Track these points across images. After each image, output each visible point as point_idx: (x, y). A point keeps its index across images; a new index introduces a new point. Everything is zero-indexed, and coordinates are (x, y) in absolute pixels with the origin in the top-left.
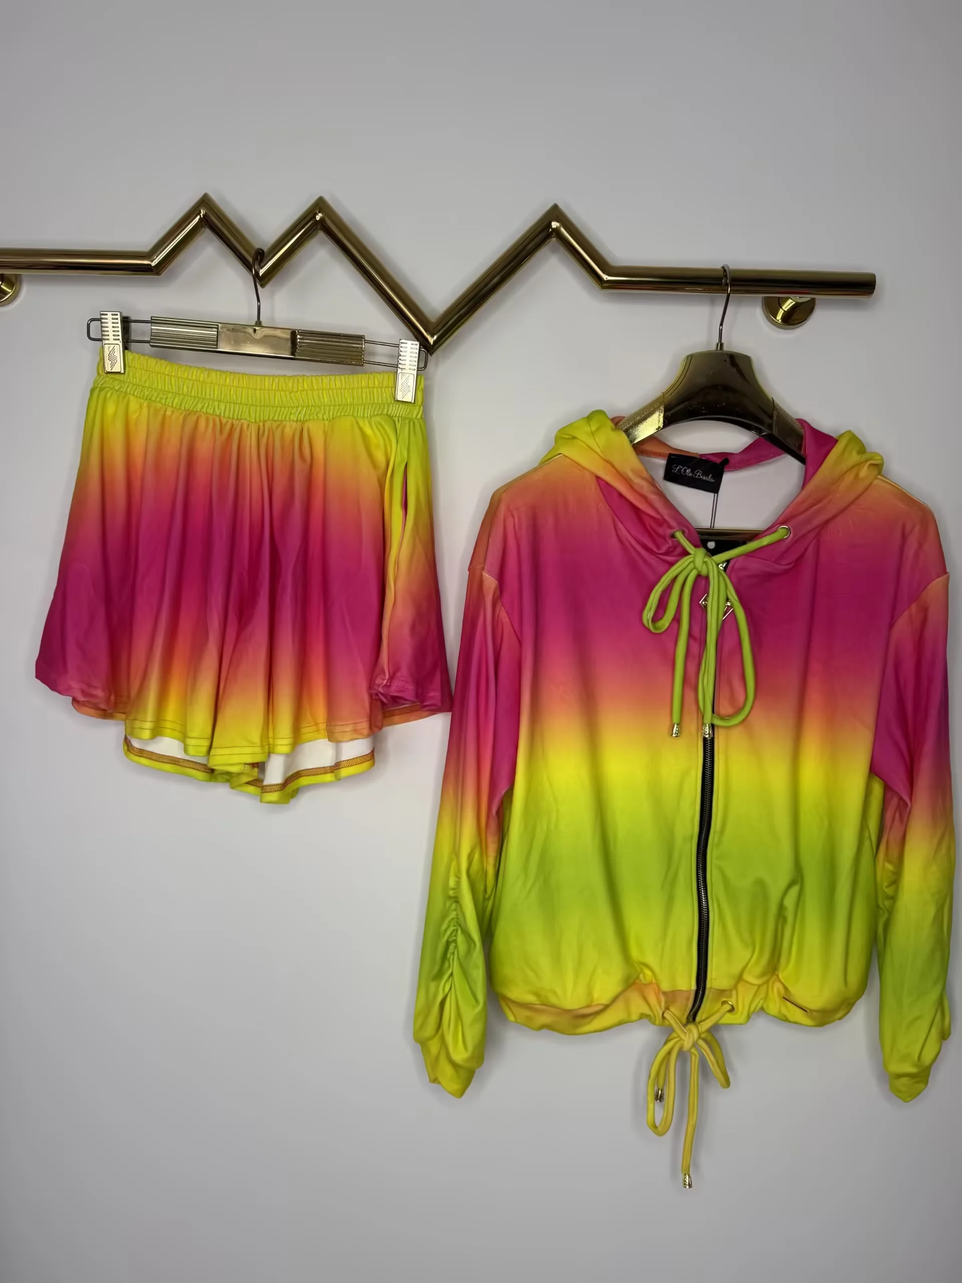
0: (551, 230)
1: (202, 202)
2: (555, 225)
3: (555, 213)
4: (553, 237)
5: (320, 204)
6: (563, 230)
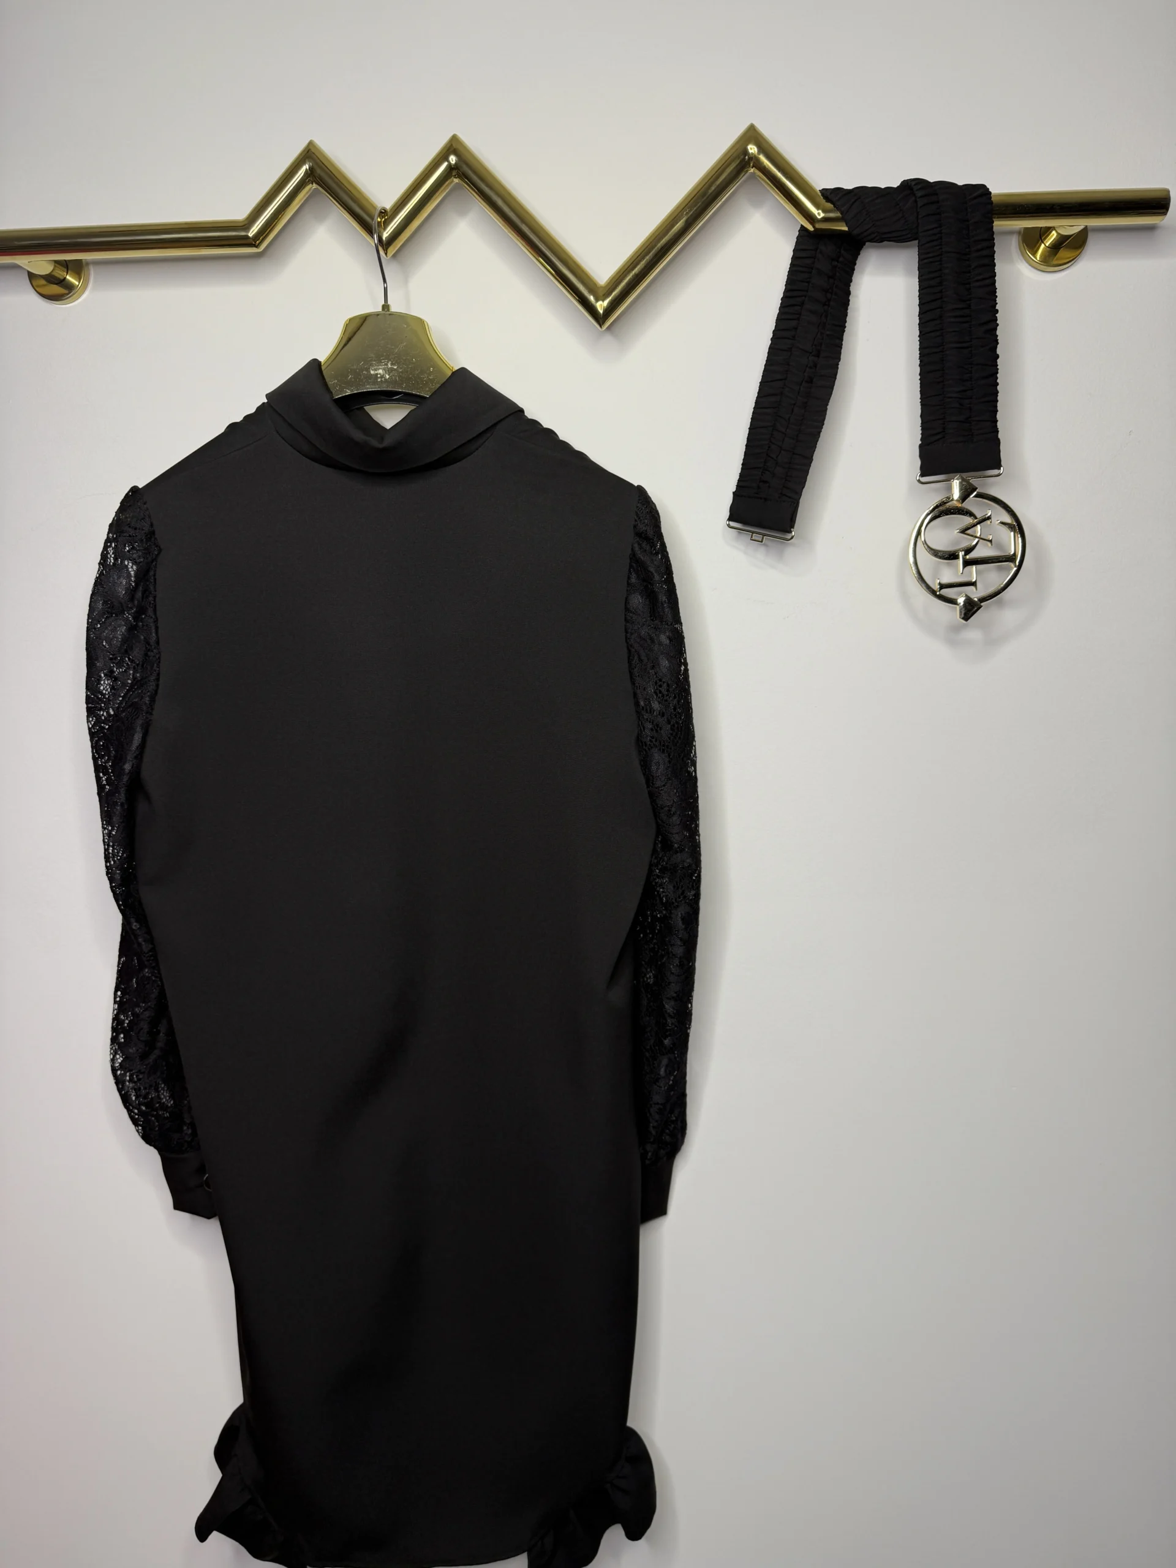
0: (747, 157)
1: (308, 152)
2: (752, 149)
3: (752, 134)
4: (752, 168)
5: (453, 146)
6: (762, 158)
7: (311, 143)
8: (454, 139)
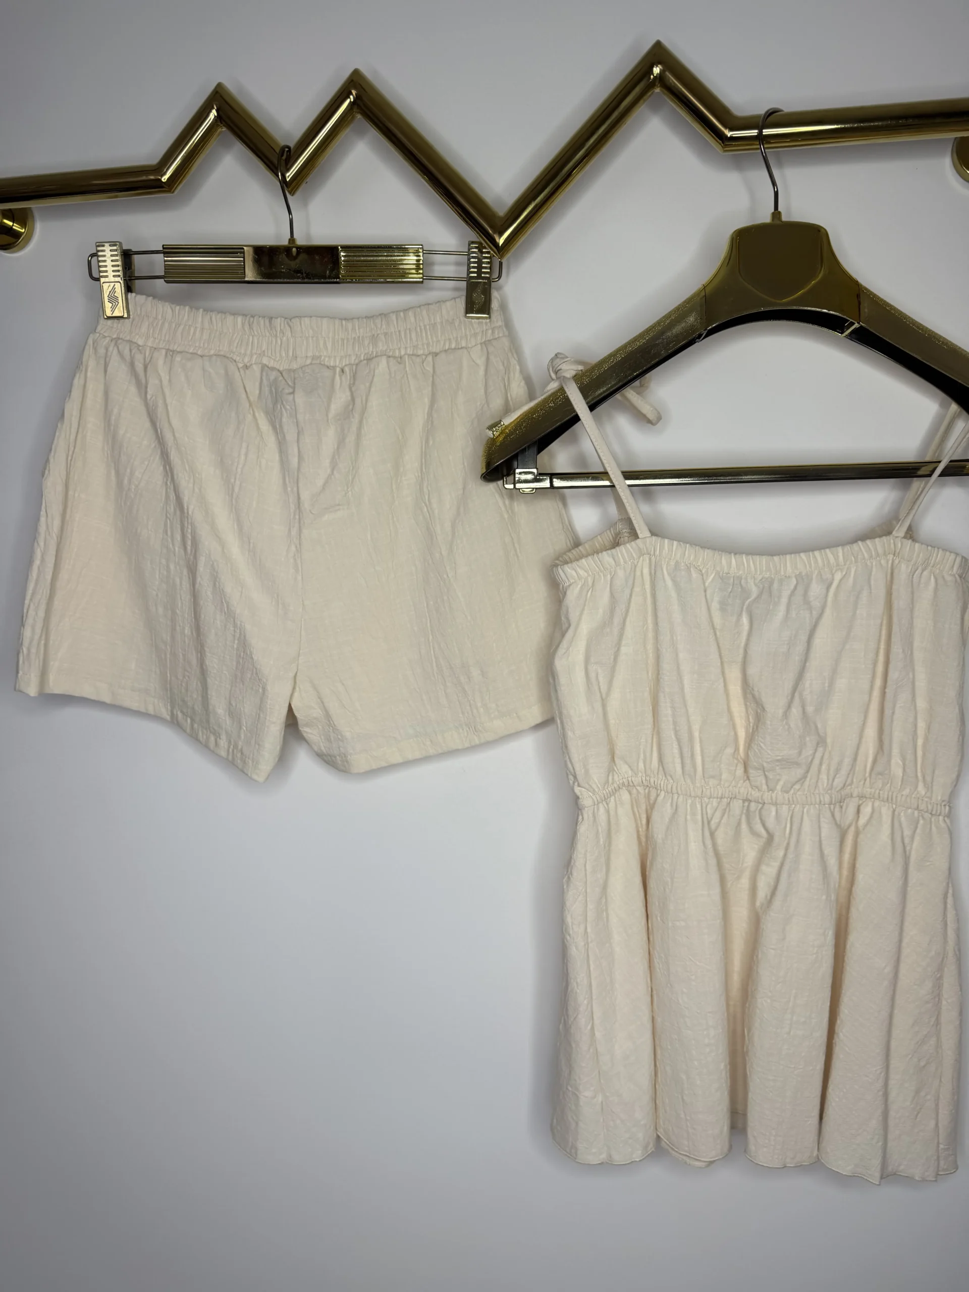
0: (652, 77)
1: (217, 94)
2: (658, 69)
3: (657, 53)
4: (656, 87)
5: (355, 81)
6: (669, 75)
7: (219, 85)
8: (356, 72)
